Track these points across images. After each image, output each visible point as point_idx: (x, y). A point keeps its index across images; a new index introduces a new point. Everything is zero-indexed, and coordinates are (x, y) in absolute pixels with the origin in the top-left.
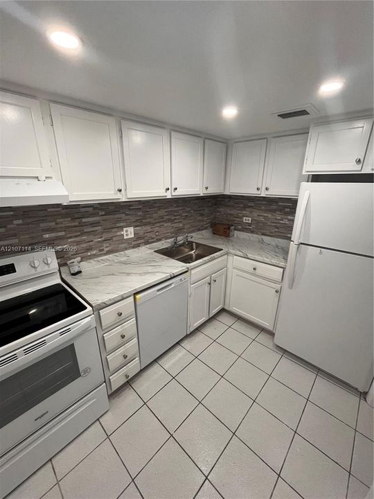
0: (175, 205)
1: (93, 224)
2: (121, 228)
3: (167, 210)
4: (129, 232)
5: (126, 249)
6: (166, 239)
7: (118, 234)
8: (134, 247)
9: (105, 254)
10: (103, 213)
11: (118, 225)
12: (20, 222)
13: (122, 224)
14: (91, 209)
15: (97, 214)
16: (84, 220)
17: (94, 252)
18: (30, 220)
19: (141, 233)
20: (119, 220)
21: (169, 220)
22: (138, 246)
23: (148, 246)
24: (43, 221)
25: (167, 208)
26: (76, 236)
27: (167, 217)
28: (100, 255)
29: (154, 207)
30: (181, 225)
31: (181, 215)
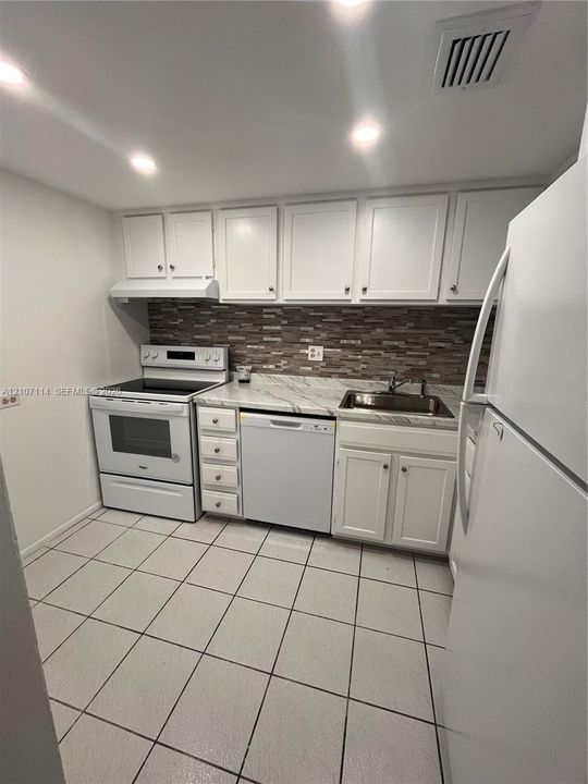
0: (412, 325)
1: (273, 334)
2: (306, 345)
3: (390, 331)
4: (316, 353)
5: (309, 374)
6: (382, 379)
7: (302, 351)
8: (320, 375)
9: (282, 373)
10: (286, 322)
11: (302, 340)
12: (214, 321)
13: (307, 340)
14: (273, 316)
15: (278, 323)
16: (265, 328)
17: (271, 367)
18: (221, 321)
19: (335, 359)
20: (305, 334)
21: (394, 349)
22: (329, 375)
23: (342, 380)
24: (231, 323)
25: (391, 328)
26: (255, 344)
27: (390, 343)
28: (276, 373)
29: (363, 324)
30: (423, 363)
31: (425, 345)
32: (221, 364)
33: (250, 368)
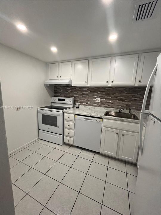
0: (127, 92)
1: (86, 95)
2: (95, 98)
3: (120, 94)
4: (98, 100)
5: (96, 106)
6: (117, 108)
7: (94, 100)
8: (99, 107)
9: (88, 105)
10: (90, 91)
11: (94, 96)
12: (70, 91)
13: (96, 96)
14: (86, 90)
15: (88, 92)
16: (84, 93)
17: (85, 104)
18: (72, 91)
19: (103, 102)
21: (121, 99)
22: (101, 107)
23: (105, 108)
24: (75, 91)
25: (120, 93)
26: (81, 97)
27: (120, 98)
28: (86, 105)
29: (112, 92)
30: (130, 104)
31: (131, 99)
32: (72, 102)
33: (79, 104)
